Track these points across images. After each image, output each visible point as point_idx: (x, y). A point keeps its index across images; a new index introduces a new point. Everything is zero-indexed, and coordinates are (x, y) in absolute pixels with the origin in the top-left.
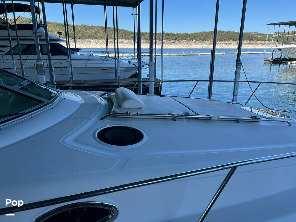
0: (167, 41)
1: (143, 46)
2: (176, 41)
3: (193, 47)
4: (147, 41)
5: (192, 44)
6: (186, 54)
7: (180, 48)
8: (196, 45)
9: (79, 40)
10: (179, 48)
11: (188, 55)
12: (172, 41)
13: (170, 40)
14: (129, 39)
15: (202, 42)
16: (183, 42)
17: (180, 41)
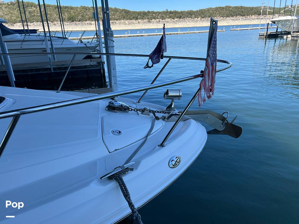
0: (170, 20)
1: (146, 26)
2: (181, 19)
3: (198, 26)
4: (150, 20)
5: (197, 21)
6: (183, 32)
8: (201, 23)
9: (79, 23)
10: (184, 27)
11: (184, 33)
12: (176, 19)
13: (174, 19)
14: (131, 19)
15: (207, 19)
16: (187, 20)
17: (184, 19)
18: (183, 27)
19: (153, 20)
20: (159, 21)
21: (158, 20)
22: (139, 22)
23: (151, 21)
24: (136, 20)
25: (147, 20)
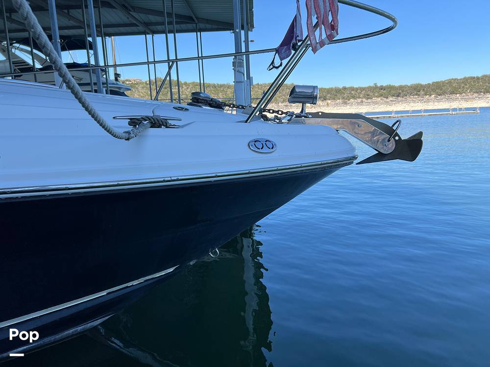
0: (381, 99)
1: (339, 109)
2: (399, 97)
4: (346, 100)
5: (428, 101)
7: (406, 110)
8: (436, 104)
10: (404, 110)
12: (391, 99)
13: (387, 98)
15: (448, 97)
16: (411, 99)
17: (405, 98)
18: (402, 110)
19: (352, 100)
20: (362, 102)
21: (359, 100)
22: (328, 104)
23: (348, 102)
24: (323, 101)
25: (341, 101)
